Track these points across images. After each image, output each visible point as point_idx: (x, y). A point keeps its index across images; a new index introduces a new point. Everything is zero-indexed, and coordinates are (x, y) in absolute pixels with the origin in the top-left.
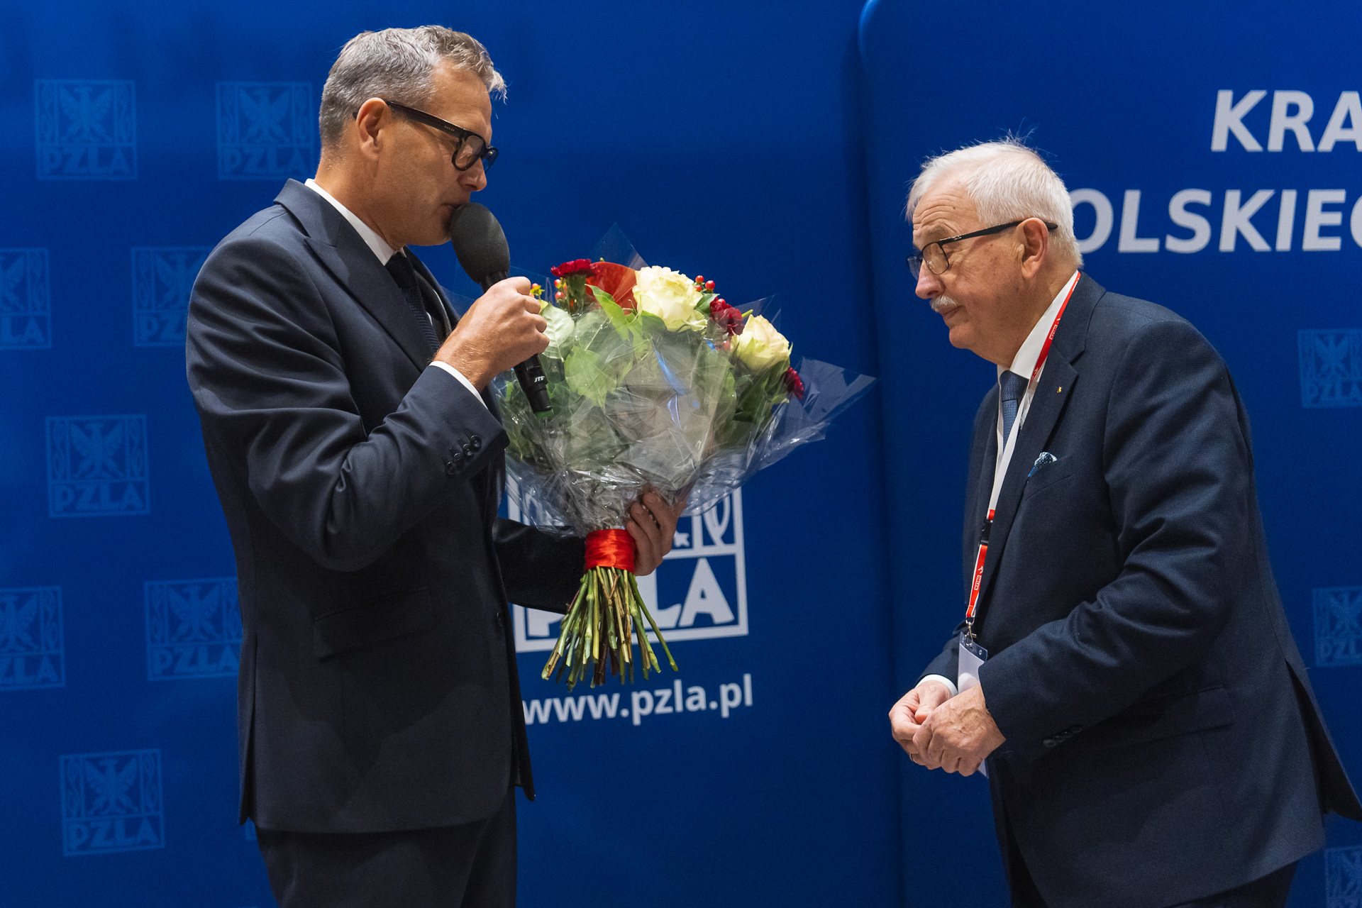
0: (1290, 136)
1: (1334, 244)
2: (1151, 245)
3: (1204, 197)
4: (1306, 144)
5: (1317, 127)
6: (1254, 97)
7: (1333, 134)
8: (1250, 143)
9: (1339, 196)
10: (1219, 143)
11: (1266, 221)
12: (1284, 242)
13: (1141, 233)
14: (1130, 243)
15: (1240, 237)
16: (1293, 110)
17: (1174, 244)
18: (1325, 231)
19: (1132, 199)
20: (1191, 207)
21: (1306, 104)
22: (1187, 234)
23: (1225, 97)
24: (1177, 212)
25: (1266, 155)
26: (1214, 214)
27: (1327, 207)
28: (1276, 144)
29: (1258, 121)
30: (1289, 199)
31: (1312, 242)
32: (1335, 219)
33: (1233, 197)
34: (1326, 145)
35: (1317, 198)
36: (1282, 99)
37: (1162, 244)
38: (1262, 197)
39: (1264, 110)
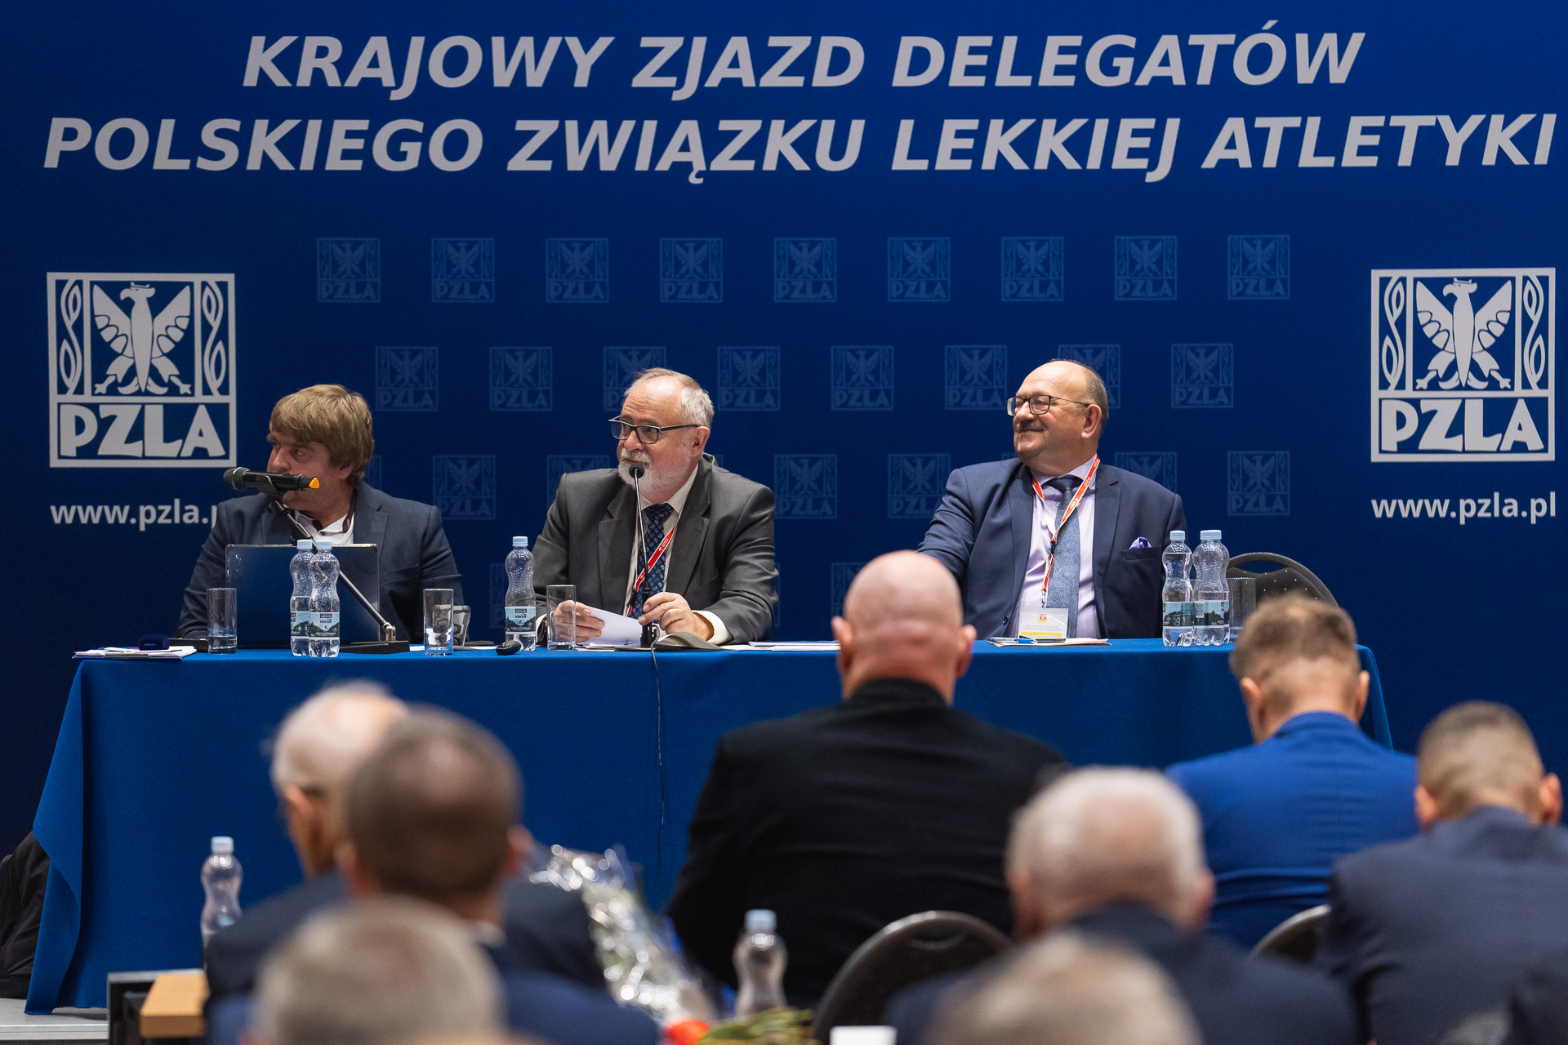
0: (318, 74)
1: (356, 165)
2: (183, 164)
3: (234, 125)
4: (333, 80)
5: (344, 66)
6: (285, 42)
7: (360, 71)
8: (280, 80)
9: (363, 125)
10: (250, 80)
11: (291, 145)
12: (307, 163)
13: (173, 155)
14: (163, 161)
15: (265, 158)
16: (322, 52)
17: (203, 164)
18: (347, 155)
19: (167, 127)
20: (221, 133)
21: (335, 47)
22: (218, 155)
23: (258, 42)
24: (208, 136)
25: (294, 90)
26: (243, 140)
27: (350, 134)
28: (304, 79)
29: (289, 62)
30: (314, 127)
31: (334, 163)
32: (358, 144)
33: (261, 125)
34: (353, 81)
35: (340, 126)
36: (312, 43)
37: (194, 163)
38: (288, 125)
39: (294, 53)
